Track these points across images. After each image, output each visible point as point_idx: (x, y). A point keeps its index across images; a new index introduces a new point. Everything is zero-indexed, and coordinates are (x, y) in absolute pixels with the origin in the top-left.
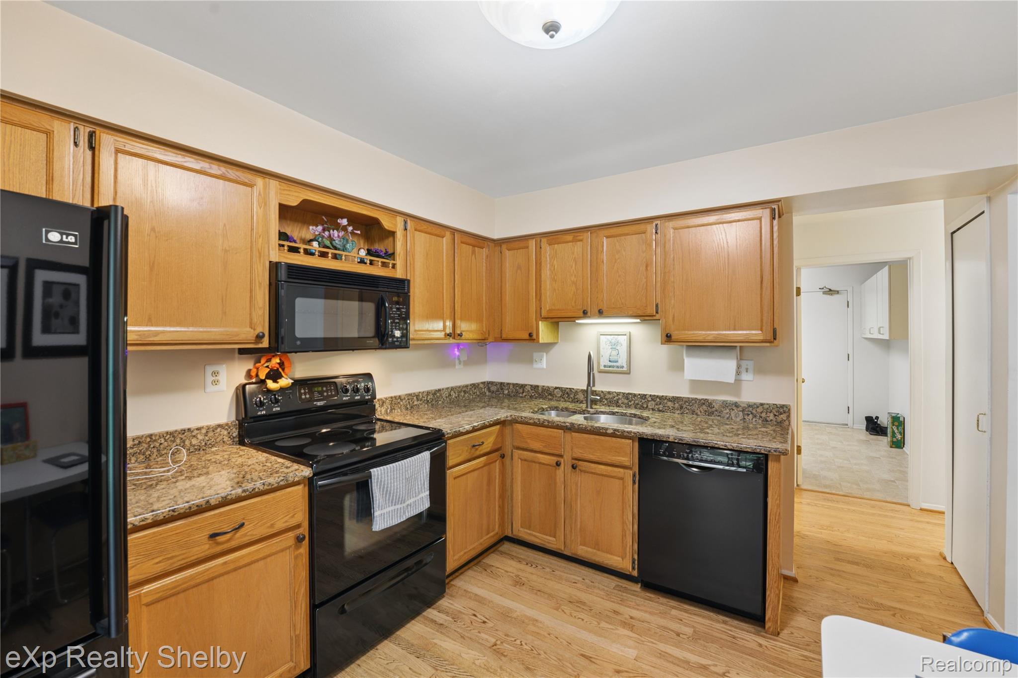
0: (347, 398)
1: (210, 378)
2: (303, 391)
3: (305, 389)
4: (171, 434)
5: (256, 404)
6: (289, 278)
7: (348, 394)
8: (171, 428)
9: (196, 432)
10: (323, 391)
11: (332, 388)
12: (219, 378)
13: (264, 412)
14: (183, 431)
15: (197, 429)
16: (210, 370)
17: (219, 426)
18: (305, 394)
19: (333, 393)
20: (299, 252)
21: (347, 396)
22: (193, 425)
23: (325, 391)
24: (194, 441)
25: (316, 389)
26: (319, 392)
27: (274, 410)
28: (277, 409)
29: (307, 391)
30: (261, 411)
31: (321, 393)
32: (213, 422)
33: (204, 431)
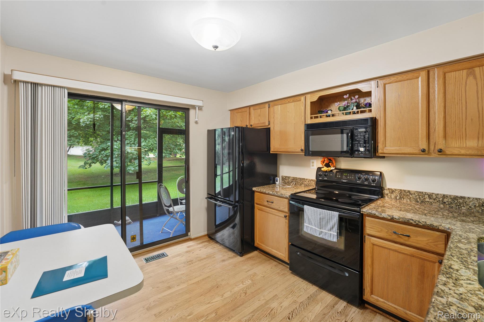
0: (360, 182)
1: (312, 164)
2: (338, 174)
3: (339, 173)
4: (300, 179)
5: (319, 175)
6: (307, 129)
7: (361, 180)
8: (300, 177)
9: (306, 180)
10: (347, 176)
11: (353, 175)
12: (314, 164)
13: (321, 179)
14: (303, 179)
15: (306, 179)
16: (312, 161)
17: (312, 180)
18: (339, 175)
19: (353, 178)
20: (318, 118)
21: (360, 181)
22: (306, 178)
23: (348, 176)
24: (306, 183)
25: (344, 174)
26: (345, 176)
27: (325, 178)
28: (326, 179)
29: (340, 174)
30: (320, 178)
31: (346, 176)
32: (311, 178)
33: (308, 180)
